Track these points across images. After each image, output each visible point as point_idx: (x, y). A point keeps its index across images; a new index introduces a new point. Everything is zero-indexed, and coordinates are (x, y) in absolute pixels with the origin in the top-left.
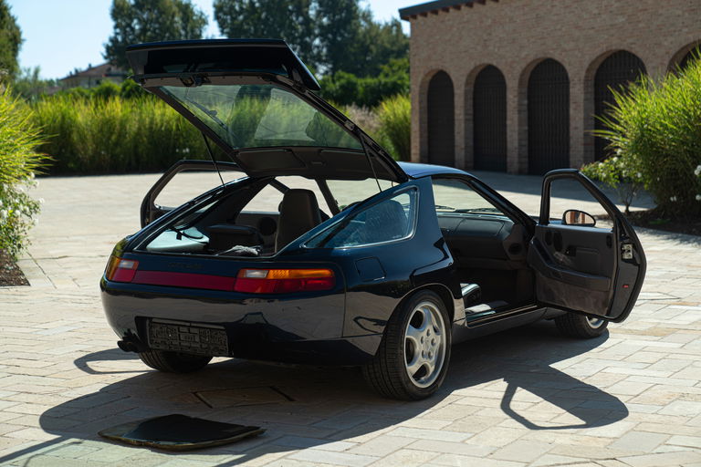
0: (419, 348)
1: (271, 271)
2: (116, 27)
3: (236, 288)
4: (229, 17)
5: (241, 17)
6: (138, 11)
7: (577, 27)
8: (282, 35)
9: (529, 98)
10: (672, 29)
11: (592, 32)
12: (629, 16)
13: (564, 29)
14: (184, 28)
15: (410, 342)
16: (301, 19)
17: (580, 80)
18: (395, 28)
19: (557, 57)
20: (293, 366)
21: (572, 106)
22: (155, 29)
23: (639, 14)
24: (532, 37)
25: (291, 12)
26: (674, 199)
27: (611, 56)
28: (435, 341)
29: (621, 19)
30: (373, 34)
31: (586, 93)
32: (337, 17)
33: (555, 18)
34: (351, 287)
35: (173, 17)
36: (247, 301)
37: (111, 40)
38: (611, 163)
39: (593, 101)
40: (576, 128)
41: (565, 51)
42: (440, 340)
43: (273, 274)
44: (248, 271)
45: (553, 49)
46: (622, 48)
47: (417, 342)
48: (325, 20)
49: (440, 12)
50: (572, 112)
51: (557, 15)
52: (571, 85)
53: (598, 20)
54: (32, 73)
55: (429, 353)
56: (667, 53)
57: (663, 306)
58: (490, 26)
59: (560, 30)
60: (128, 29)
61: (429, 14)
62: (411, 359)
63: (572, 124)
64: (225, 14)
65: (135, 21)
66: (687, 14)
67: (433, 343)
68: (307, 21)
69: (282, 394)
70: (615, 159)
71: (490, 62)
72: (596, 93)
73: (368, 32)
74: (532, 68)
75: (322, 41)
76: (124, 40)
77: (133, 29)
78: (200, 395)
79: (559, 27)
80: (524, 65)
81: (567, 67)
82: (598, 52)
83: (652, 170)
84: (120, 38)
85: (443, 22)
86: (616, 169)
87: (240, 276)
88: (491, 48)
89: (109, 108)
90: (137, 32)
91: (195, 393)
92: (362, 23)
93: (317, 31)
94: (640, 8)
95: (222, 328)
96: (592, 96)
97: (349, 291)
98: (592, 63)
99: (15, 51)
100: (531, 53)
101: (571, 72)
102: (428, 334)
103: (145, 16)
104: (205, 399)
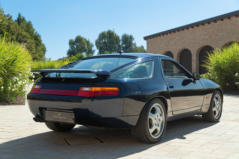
0: (154, 122)
1: (93, 88)
2: (70, 47)
3: (78, 95)
4: (99, 45)
5: (102, 45)
6: (76, 43)
7: (194, 40)
8: (113, 49)
9: (180, 60)
10: (222, 39)
11: (198, 41)
12: (209, 36)
13: (190, 40)
14: (88, 47)
15: (150, 119)
16: (118, 45)
17: (195, 54)
18: (142, 48)
19: (188, 48)
20: (103, 128)
21: (193, 62)
22: (80, 47)
23: (213, 35)
24: (181, 43)
25: (115, 44)
26: (228, 84)
27: (204, 48)
28: (160, 119)
29: (207, 37)
30: (136, 49)
31: (197, 58)
32: (127, 45)
33: (188, 37)
34: (126, 95)
35: (85, 44)
36: (83, 101)
37: (69, 50)
38: (207, 74)
39: (199, 60)
40: (194, 68)
41: (190, 46)
42: (162, 119)
43: (94, 89)
44: (83, 88)
45: (187, 46)
46: (207, 45)
47: (153, 119)
48: (124, 46)
49: (155, 37)
50: (192, 63)
51: (188, 36)
52: (192, 56)
53: (200, 37)
54: (49, 59)
55: (158, 124)
56: (221, 46)
57: (236, 113)
58: (169, 41)
59: (189, 41)
60: (73, 47)
61: (152, 38)
62: (151, 126)
63: (193, 67)
64: (98, 44)
65: (75, 45)
66: (227, 35)
67: (159, 120)
68: (119, 46)
69: (99, 139)
70: (208, 73)
71: (169, 51)
72: (199, 58)
73: (135, 49)
74: (181, 52)
75: (123, 51)
76: (72, 50)
77: (74, 48)
78: (67, 140)
79: (189, 40)
80: (178, 51)
81: (191, 51)
82: (200, 46)
83: (220, 76)
84: (71, 50)
85: (156, 40)
86: (209, 76)
87: (80, 90)
88: (169, 47)
89: (64, 63)
90: (75, 48)
91: (65, 139)
92: (134, 47)
93: (122, 48)
94: (212, 33)
95: (73, 112)
96: (198, 59)
97: (125, 97)
98: (198, 50)
99: (44, 53)
100: (181, 47)
101: (192, 52)
102: (158, 116)
103: (78, 44)
104: (68, 142)
